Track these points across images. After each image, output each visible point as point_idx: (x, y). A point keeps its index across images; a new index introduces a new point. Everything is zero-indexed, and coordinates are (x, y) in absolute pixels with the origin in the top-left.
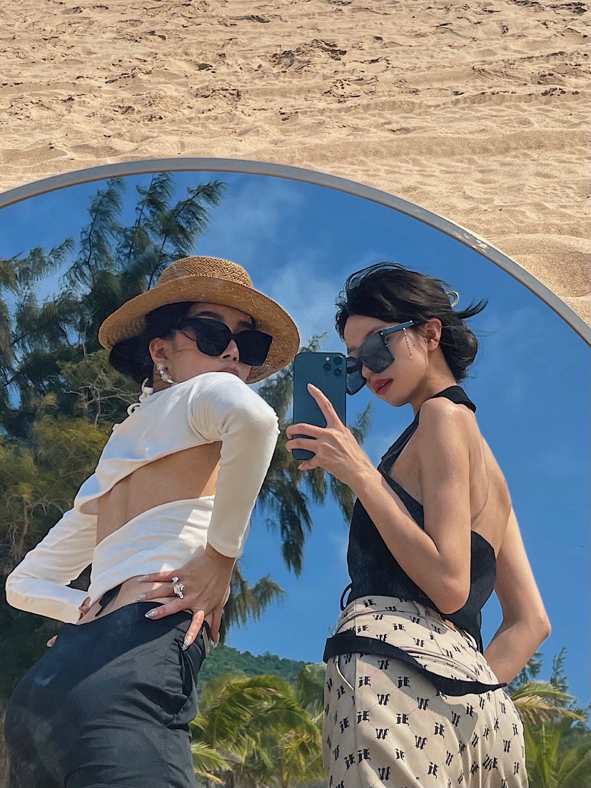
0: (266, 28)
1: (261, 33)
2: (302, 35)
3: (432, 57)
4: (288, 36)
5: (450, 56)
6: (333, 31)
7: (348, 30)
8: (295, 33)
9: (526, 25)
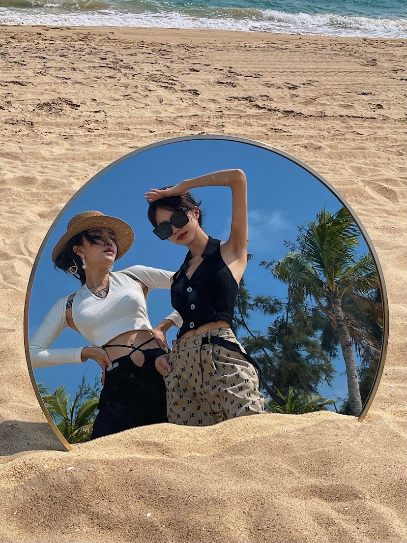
0: (26, 89)
1: (25, 92)
2: (49, 94)
3: (128, 112)
4: (41, 94)
5: (138, 112)
6: (66, 94)
7: (75, 94)
8: (45, 93)
9: (172, 99)
